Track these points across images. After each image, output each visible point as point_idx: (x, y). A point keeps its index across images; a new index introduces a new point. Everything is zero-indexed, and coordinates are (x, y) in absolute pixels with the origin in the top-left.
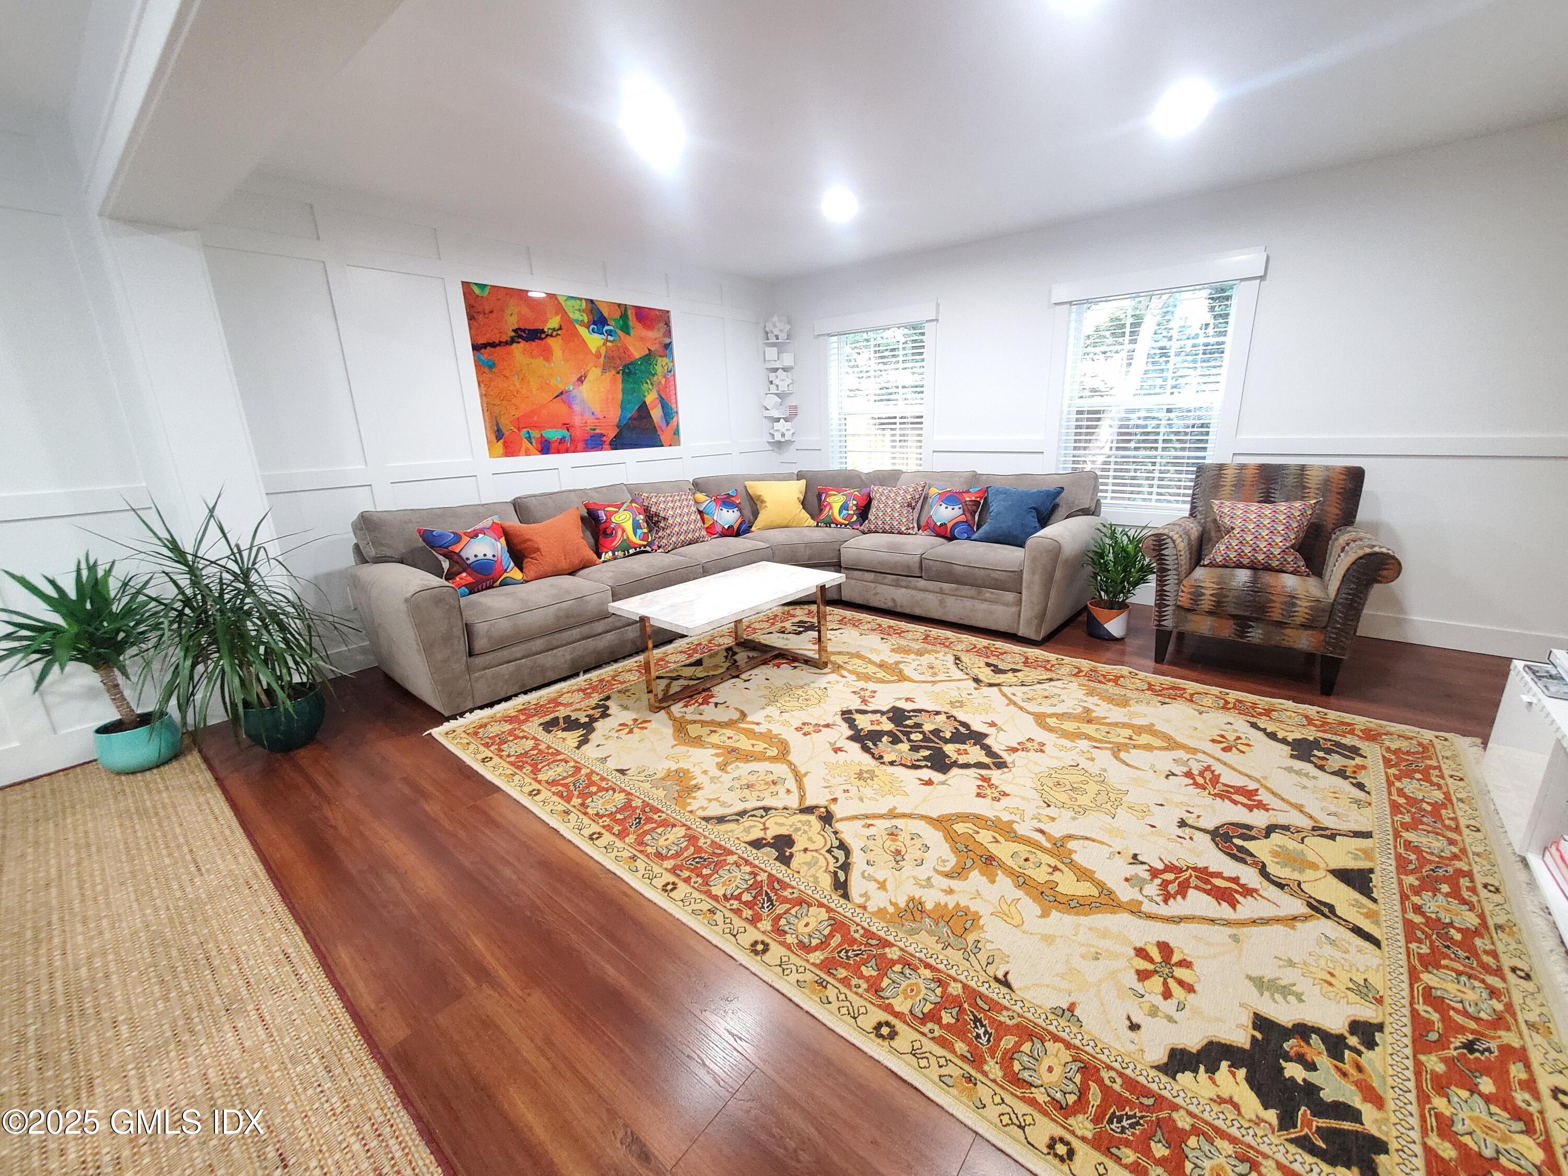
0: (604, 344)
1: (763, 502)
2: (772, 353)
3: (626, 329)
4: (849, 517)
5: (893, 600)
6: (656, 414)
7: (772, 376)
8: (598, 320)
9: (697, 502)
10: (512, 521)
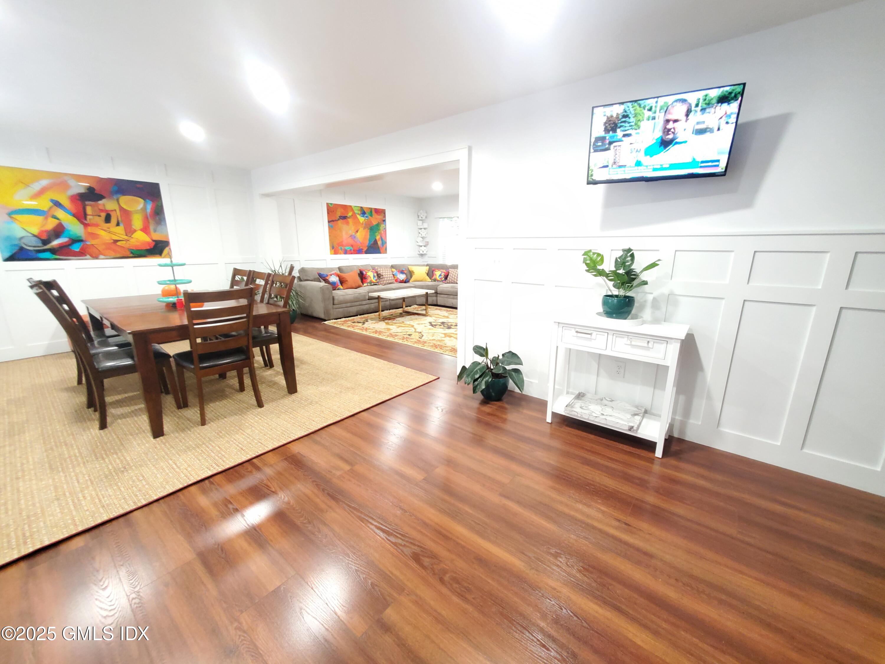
0: (365, 220)
1: (414, 273)
2: (420, 223)
3: (371, 216)
4: (441, 278)
5: (452, 303)
6: (379, 243)
7: (420, 231)
8: (363, 212)
9: (392, 272)
10: (339, 273)
